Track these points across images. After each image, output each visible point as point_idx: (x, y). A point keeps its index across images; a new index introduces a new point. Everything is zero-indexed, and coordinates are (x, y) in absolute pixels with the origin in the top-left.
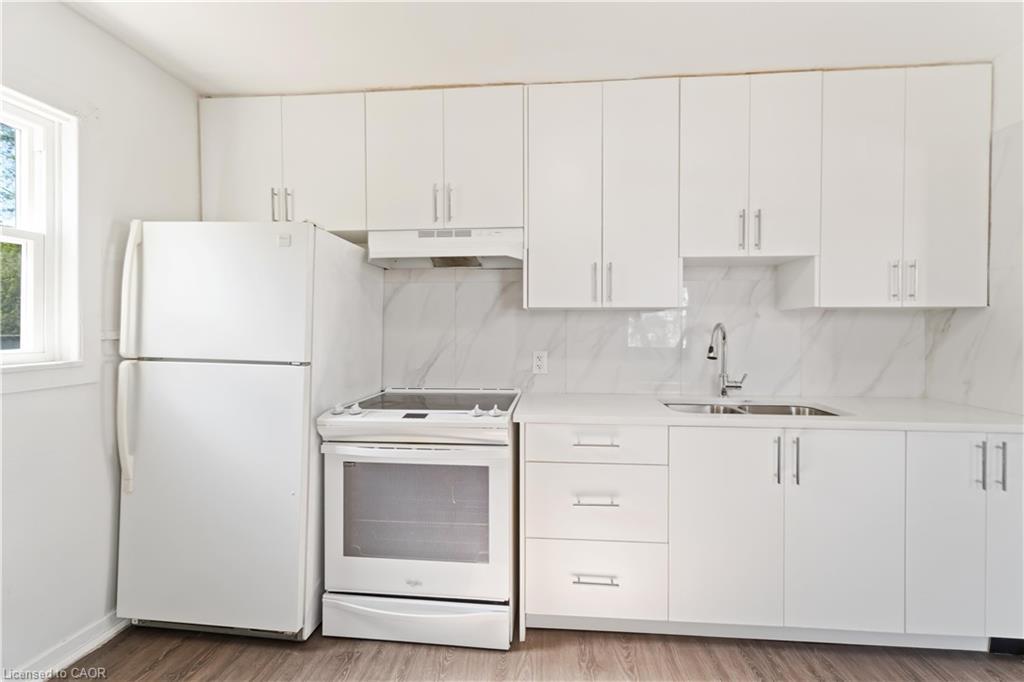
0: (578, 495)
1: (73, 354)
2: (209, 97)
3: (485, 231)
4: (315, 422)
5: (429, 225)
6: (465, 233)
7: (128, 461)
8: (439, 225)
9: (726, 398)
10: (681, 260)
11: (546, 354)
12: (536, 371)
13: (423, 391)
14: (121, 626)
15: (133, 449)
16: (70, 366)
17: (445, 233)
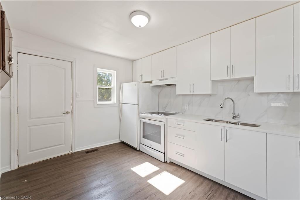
0: (177, 135)
1: (115, 103)
2: (134, 61)
3: (170, 79)
4: (138, 114)
5: (161, 78)
6: (166, 79)
7: (121, 117)
8: (162, 78)
9: (234, 120)
10: (211, 81)
11: (188, 105)
12: (186, 109)
13: (165, 112)
14: (121, 141)
15: (121, 116)
16: (115, 104)
17: (163, 80)
